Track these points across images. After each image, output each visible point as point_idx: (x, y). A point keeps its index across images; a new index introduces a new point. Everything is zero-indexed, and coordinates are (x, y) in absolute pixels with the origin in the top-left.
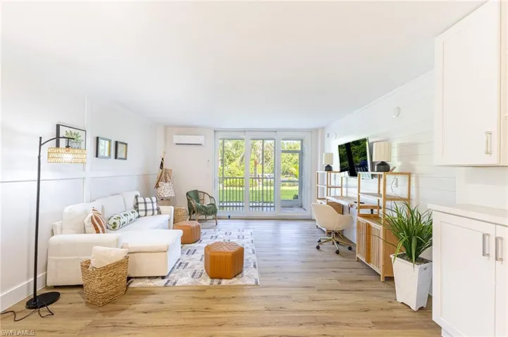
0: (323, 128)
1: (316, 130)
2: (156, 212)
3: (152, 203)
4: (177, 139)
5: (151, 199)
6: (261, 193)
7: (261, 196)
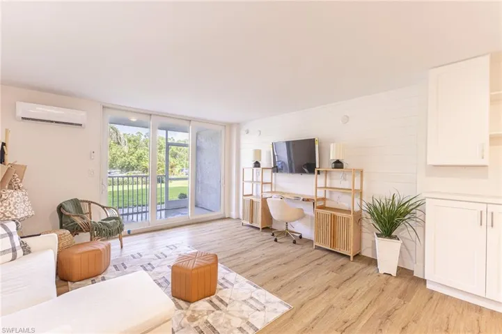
0: (238, 124)
1: (231, 125)
2: (20, 252)
3: (10, 235)
4: (25, 109)
5: (5, 228)
6: (144, 192)
7: (144, 196)
